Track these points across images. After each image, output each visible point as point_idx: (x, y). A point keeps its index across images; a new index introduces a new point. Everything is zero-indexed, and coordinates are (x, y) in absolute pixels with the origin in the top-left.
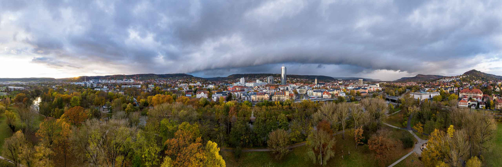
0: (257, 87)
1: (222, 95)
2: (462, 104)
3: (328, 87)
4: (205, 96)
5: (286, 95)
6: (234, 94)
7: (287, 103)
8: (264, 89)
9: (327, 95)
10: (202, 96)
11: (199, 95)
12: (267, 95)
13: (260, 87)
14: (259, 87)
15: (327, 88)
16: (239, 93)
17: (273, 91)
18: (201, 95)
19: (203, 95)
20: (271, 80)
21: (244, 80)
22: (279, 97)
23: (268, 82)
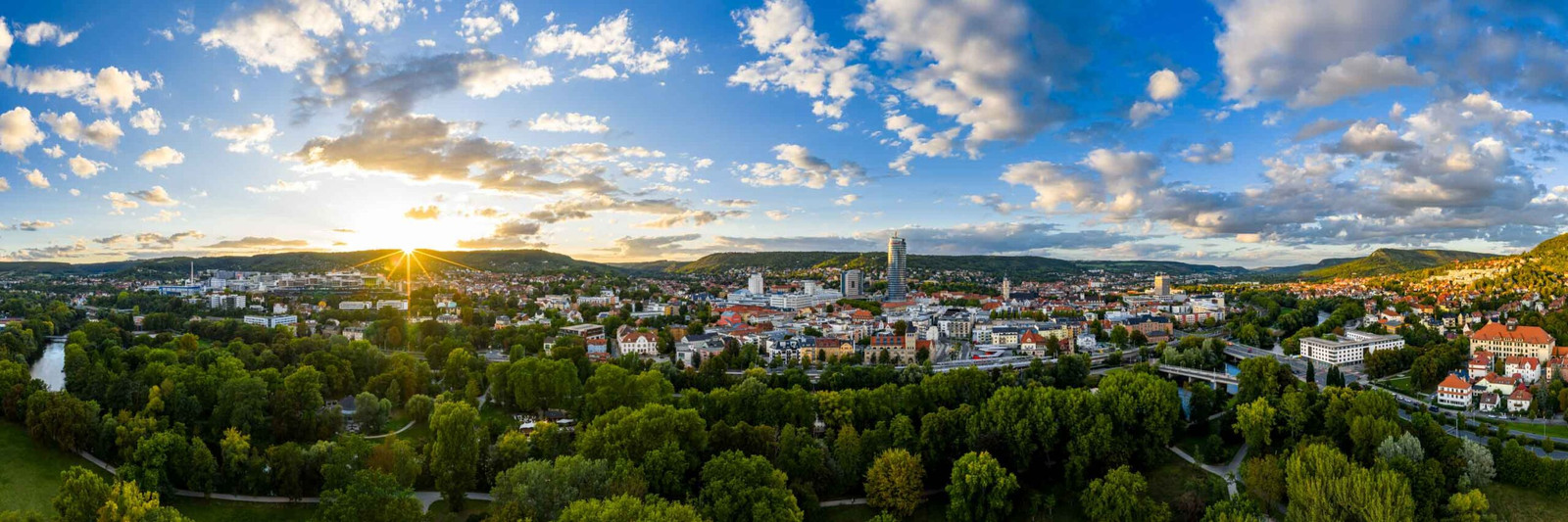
0: (808, 311)
1: (705, 345)
2: (1452, 393)
3: (1045, 311)
4: (651, 347)
5: (907, 345)
6: (742, 339)
7: (911, 375)
8: (833, 319)
9: (1034, 345)
10: (642, 347)
11: (631, 344)
12: (849, 346)
13: (818, 309)
14: (814, 312)
15: (1041, 313)
16: (758, 337)
17: (866, 328)
18: (639, 346)
19: (645, 346)
20: (853, 282)
21: (761, 283)
22: (885, 350)
23: (843, 291)
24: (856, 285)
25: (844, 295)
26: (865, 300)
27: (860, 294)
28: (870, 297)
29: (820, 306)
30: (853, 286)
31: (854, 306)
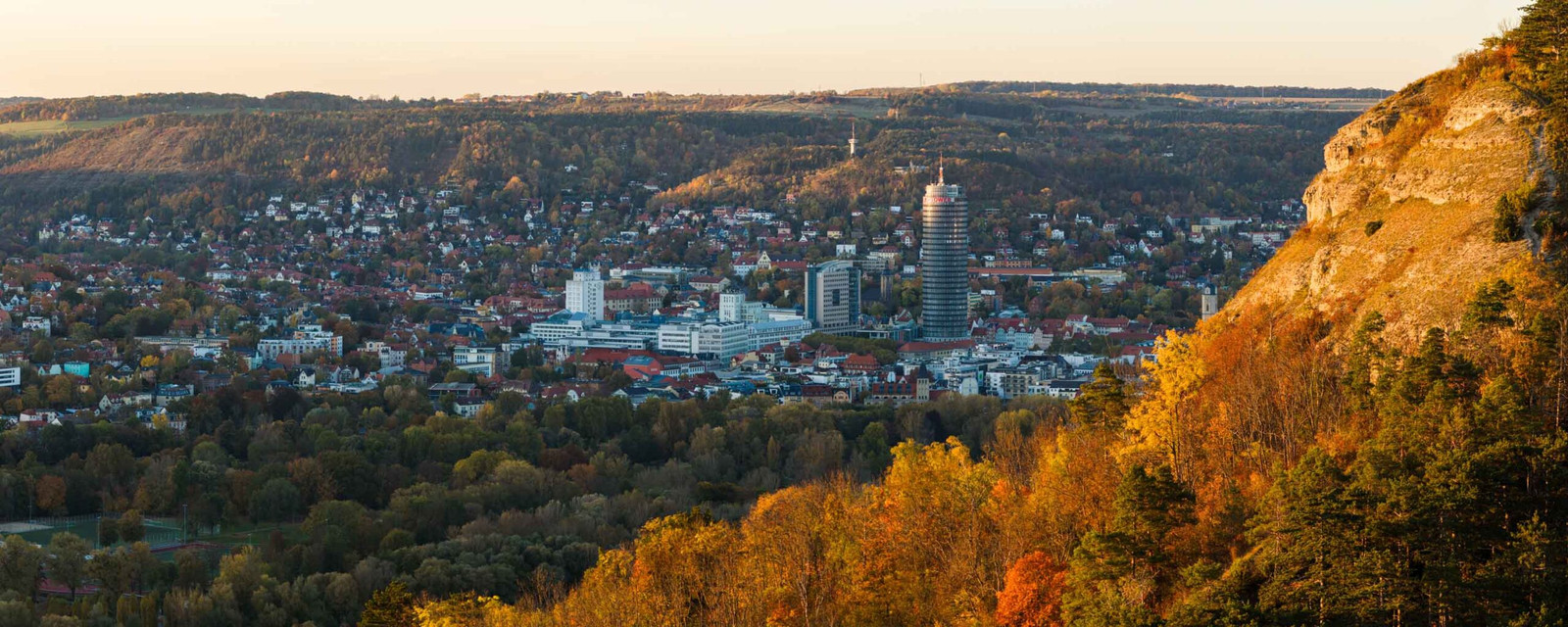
12: (844, 395)
17: (866, 379)
20: (836, 292)
21: (600, 293)
22: (891, 400)
23: (812, 315)
24: (844, 297)
25: (815, 325)
26: (866, 335)
27: (852, 318)
28: (879, 328)
29: (770, 348)
30: (836, 302)
31: (842, 349)
